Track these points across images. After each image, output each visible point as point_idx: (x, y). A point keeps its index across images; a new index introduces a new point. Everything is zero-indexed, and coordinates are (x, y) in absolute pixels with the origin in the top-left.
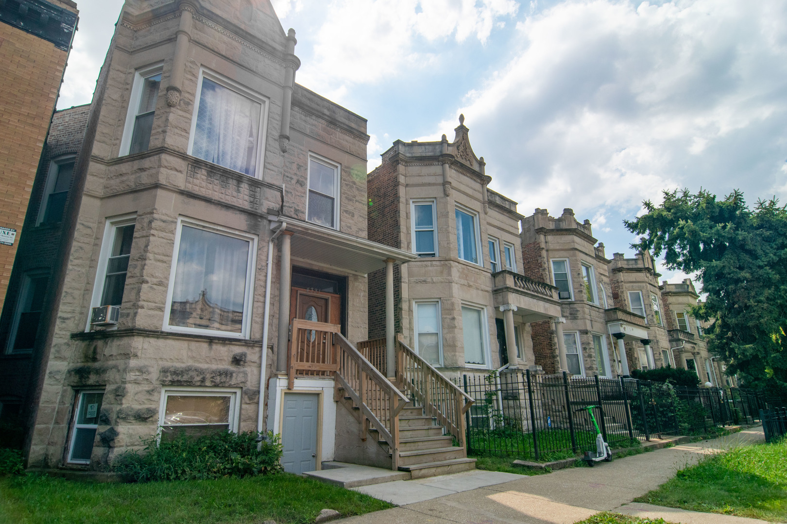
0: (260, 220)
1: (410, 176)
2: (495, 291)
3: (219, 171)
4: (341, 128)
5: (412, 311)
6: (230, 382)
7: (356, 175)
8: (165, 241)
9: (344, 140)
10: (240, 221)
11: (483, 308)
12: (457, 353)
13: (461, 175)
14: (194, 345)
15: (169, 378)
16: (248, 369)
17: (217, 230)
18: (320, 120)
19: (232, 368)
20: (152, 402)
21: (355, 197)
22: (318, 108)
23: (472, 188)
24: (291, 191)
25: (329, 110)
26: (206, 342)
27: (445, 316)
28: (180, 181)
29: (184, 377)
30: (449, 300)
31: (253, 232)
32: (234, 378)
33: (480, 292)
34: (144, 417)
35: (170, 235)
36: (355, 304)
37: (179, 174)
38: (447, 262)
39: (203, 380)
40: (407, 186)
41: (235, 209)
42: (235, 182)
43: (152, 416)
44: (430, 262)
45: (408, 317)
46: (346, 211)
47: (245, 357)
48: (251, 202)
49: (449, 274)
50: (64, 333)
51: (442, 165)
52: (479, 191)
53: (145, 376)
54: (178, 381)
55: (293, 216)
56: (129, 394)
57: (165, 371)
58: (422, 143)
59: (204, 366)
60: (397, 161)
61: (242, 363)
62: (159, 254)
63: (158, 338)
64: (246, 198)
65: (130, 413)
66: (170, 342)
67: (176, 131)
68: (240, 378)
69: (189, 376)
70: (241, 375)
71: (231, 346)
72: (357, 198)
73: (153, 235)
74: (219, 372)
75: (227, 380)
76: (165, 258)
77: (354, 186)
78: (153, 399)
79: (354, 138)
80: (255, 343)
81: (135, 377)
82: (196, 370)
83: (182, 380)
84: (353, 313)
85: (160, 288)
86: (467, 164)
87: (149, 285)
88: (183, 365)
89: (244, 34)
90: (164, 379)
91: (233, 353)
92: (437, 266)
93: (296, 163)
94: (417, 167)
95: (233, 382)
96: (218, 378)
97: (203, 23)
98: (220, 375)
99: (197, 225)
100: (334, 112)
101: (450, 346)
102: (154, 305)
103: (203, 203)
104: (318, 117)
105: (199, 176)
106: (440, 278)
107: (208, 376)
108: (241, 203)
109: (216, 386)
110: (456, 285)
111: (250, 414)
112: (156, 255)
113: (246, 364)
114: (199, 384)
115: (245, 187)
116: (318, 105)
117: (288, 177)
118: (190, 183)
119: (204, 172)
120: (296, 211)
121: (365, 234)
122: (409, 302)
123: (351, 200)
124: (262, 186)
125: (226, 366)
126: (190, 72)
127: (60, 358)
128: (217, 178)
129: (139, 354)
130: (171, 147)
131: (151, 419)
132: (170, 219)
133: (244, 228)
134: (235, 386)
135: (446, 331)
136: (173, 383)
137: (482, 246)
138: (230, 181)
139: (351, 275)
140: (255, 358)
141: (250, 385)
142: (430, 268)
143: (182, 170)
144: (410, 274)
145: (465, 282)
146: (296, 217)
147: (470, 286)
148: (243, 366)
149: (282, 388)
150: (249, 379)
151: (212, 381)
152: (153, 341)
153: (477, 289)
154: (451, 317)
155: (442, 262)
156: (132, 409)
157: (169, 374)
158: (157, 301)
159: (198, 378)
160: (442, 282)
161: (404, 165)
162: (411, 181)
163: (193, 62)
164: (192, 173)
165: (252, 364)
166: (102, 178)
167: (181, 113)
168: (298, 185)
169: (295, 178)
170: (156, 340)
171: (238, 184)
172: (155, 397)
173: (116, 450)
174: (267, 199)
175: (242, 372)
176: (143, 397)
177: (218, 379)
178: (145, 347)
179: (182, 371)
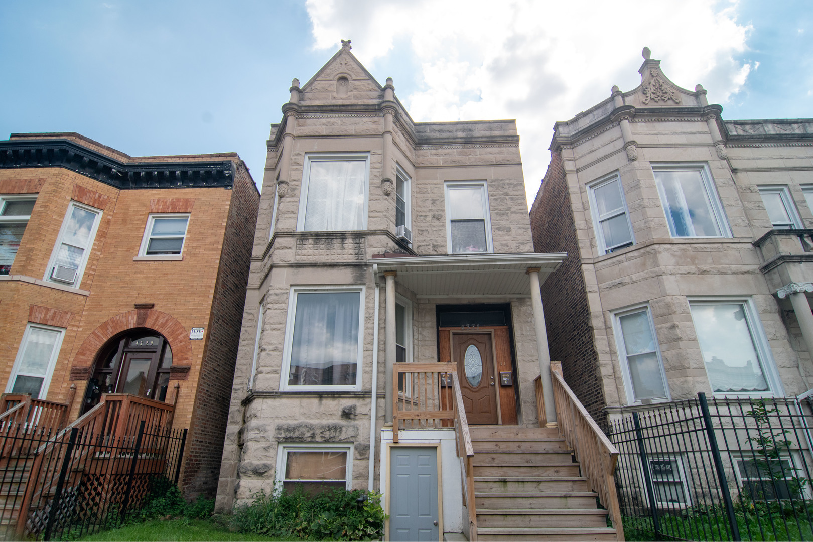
0: (365, 269)
1: (580, 157)
2: (765, 268)
3: (323, 236)
4: (480, 143)
5: (610, 328)
6: (340, 437)
7: (508, 184)
8: (279, 311)
9: (486, 154)
10: (345, 276)
11: (746, 301)
12: (690, 379)
13: (657, 124)
14: (305, 402)
15: (283, 435)
16: (358, 422)
17: (328, 290)
18: (454, 146)
19: (343, 422)
20: (268, 458)
21: (509, 209)
22: (451, 135)
23: (684, 133)
24: (427, 229)
25: (464, 130)
26: (317, 398)
27: (659, 326)
28: (290, 256)
29: (295, 434)
30: (661, 301)
31: (359, 282)
32: (343, 433)
33: (730, 277)
34: (259, 472)
35: (283, 305)
36: (524, 333)
37: (289, 251)
38: (648, 249)
39: (313, 436)
40: (578, 170)
41: (339, 265)
42: (339, 241)
43: (266, 472)
44: (624, 256)
45: (605, 337)
46: (499, 229)
47: (355, 410)
48: (356, 254)
49: (656, 264)
50: (237, 401)
51: (619, 124)
52: (703, 133)
53: (262, 434)
54: (290, 437)
55: (432, 253)
56: (250, 451)
57: (279, 429)
58: (588, 111)
59: (315, 422)
60: (559, 147)
61: (352, 416)
62: (274, 324)
63: (274, 398)
64: (351, 251)
65: (249, 468)
66: (284, 401)
67: (286, 215)
68: (351, 432)
69: (300, 432)
70: (351, 429)
71: (341, 400)
72: (513, 210)
73: (269, 308)
74: (328, 427)
75: (337, 435)
76: (279, 326)
77: (507, 197)
78: (268, 455)
79: (499, 147)
80: (364, 395)
81: (255, 435)
82: (306, 426)
83: (294, 436)
84: (523, 345)
85: (275, 353)
86: (670, 105)
87: (267, 352)
88: (296, 422)
89: (338, 108)
90: (278, 436)
91: (343, 407)
92: (636, 258)
93: (430, 199)
94: (587, 143)
95: (343, 436)
96: (328, 433)
97: (305, 118)
98: (329, 430)
99: (309, 290)
100: (470, 130)
101: (674, 368)
102: (270, 369)
103: (310, 269)
104: (449, 143)
105: (306, 247)
106: (642, 273)
107: (318, 431)
108: (346, 258)
109: (326, 441)
110: (672, 278)
111: (361, 471)
112: (272, 326)
113: (357, 417)
114: (309, 439)
115: (349, 243)
116: (450, 132)
117: (421, 216)
118: (299, 255)
119: (311, 241)
120: (435, 247)
121: (530, 247)
122: (604, 316)
123: (503, 215)
124: (366, 235)
125: (337, 420)
126: (295, 163)
127: (234, 422)
128: (323, 243)
129: (258, 414)
130: (282, 231)
131: (266, 474)
132: (283, 291)
133: (350, 280)
134: (346, 440)
135: (665, 347)
136: (288, 440)
137: (723, 208)
138: (335, 241)
139: (514, 300)
140: (364, 410)
141: (361, 439)
142: (626, 264)
143: (290, 246)
144: (599, 280)
145: (693, 268)
146: (435, 253)
147: (703, 272)
148: (355, 419)
149: (388, 441)
150: (361, 432)
151: (322, 437)
152: (270, 402)
153: (721, 273)
154: (669, 325)
155: (642, 251)
156: (252, 464)
157: (282, 431)
158: (273, 365)
159: (308, 434)
160: (646, 279)
161: (570, 148)
162: (580, 163)
163: (298, 154)
164: (301, 246)
165: (363, 416)
166: (259, 272)
167: (289, 199)
168: (435, 220)
169: (430, 214)
170: (272, 400)
171: (343, 241)
172: (271, 453)
173: (239, 501)
174: (371, 246)
175: (351, 426)
176: (261, 453)
177: (327, 435)
178: (264, 408)
179: (294, 428)
